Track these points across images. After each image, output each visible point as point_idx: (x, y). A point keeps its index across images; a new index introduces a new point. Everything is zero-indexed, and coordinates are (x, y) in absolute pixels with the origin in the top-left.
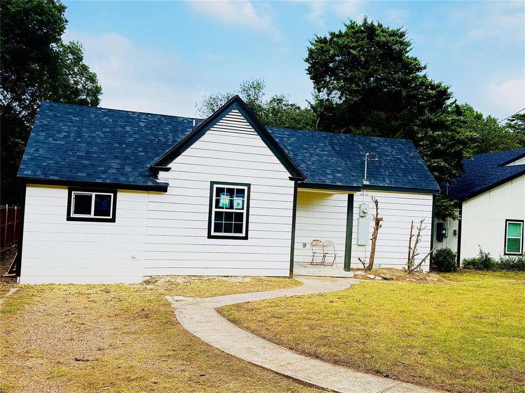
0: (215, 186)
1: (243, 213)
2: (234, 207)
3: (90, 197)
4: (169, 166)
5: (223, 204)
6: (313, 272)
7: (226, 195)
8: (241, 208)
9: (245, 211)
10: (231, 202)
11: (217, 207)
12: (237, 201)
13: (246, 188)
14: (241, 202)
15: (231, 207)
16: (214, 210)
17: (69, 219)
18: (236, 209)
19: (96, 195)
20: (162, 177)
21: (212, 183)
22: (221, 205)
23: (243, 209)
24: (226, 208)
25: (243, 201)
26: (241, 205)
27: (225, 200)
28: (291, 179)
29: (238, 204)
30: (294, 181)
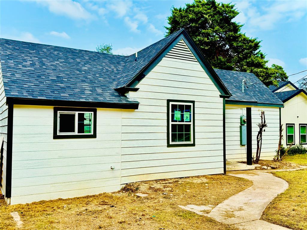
0: (171, 103)
1: (190, 125)
2: (185, 120)
3: (74, 115)
4: (137, 87)
5: (177, 118)
6: (231, 168)
7: (179, 111)
8: (189, 120)
9: (192, 123)
10: (182, 116)
11: (173, 121)
12: (186, 115)
13: (191, 104)
14: (189, 116)
15: (182, 120)
16: (171, 123)
17: (56, 137)
18: (186, 122)
19: (79, 114)
20: (131, 96)
21: (169, 101)
22: (175, 119)
23: (190, 122)
24: (179, 122)
25: (190, 115)
26: (189, 118)
27: (178, 114)
28: (221, 96)
29: (187, 117)
30: (223, 98)
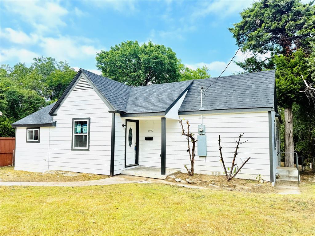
0: (74, 121)
1: (86, 135)
2: (83, 132)
7: (79, 125)
10: (82, 129)
12: (85, 128)
13: (88, 120)
15: (82, 132)
16: (74, 134)
17: (27, 142)
19: (34, 130)
20: (55, 118)
21: (73, 119)
22: (77, 131)
23: (87, 133)
24: (79, 133)
26: (86, 131)
27: (79, 128)
28: (110, 112)
29: (85, 130)
30: (112, 113)
